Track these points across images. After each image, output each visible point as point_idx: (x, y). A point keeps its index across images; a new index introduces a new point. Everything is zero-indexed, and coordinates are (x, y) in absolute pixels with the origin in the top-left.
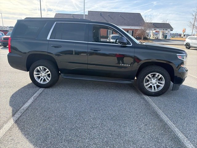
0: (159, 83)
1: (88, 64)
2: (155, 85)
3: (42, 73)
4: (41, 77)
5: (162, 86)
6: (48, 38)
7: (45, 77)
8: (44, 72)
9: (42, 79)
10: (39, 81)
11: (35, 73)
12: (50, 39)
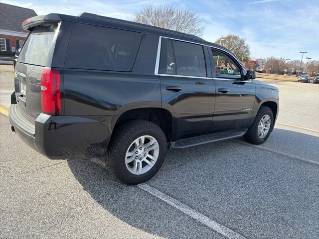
1: (213, 116)
2: (262, 130)
3: (139, 150)
4: (137, 161)
5: (268, 128)
6: (156, 73)
7: (144, 159)
8: (143, 149)
9: (138, 163)
10: (134, 171)
11: (128, 154)
12: (160, 75)
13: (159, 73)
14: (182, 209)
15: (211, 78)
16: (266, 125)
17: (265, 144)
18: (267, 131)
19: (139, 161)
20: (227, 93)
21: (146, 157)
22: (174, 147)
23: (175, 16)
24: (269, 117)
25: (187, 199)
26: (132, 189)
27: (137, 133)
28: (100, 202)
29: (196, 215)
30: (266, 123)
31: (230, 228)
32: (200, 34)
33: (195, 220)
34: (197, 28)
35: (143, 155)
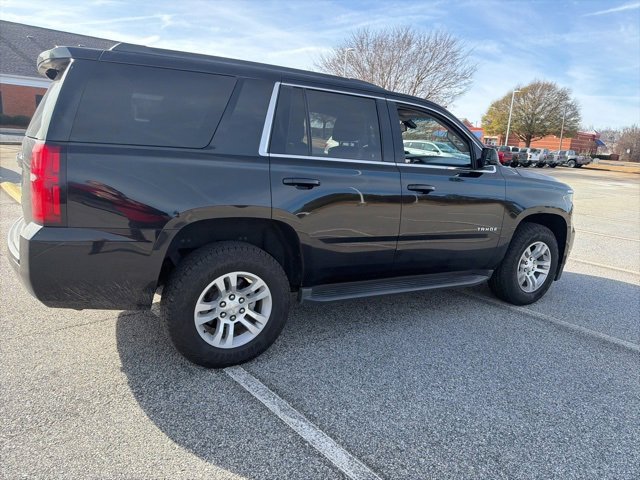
0: (539, 267)
1: (398, 238)
2: (532, 274)
3: (227, 300)
4: (223, 321)
5: (546, 272)
6: (262, 151)
7: (241, 319)
8: (237, 298)
9: (226, 326)
10: (216, 341)
11: (200, 306)
12: (272, 155)
13: (269, 152)
14: (287, 419)
15: (394, 164)
16: (541, 263)
17: (539, 305)
18: (542, 279)
19: (228, 321)
20: (430, 194)
21: (245, 314)
22: (309, 298)
23: (414, 48)
24: (546, 247)
25: (308, 402)
26: (212, 374)
27: (220, 265)
28: (139, 395)
29: (309, 432)
30: (540, 259)
31: (368, 465)
32: (466, 81)
33: (303, 441)
34: (460, 70)
35: (237, 310)
